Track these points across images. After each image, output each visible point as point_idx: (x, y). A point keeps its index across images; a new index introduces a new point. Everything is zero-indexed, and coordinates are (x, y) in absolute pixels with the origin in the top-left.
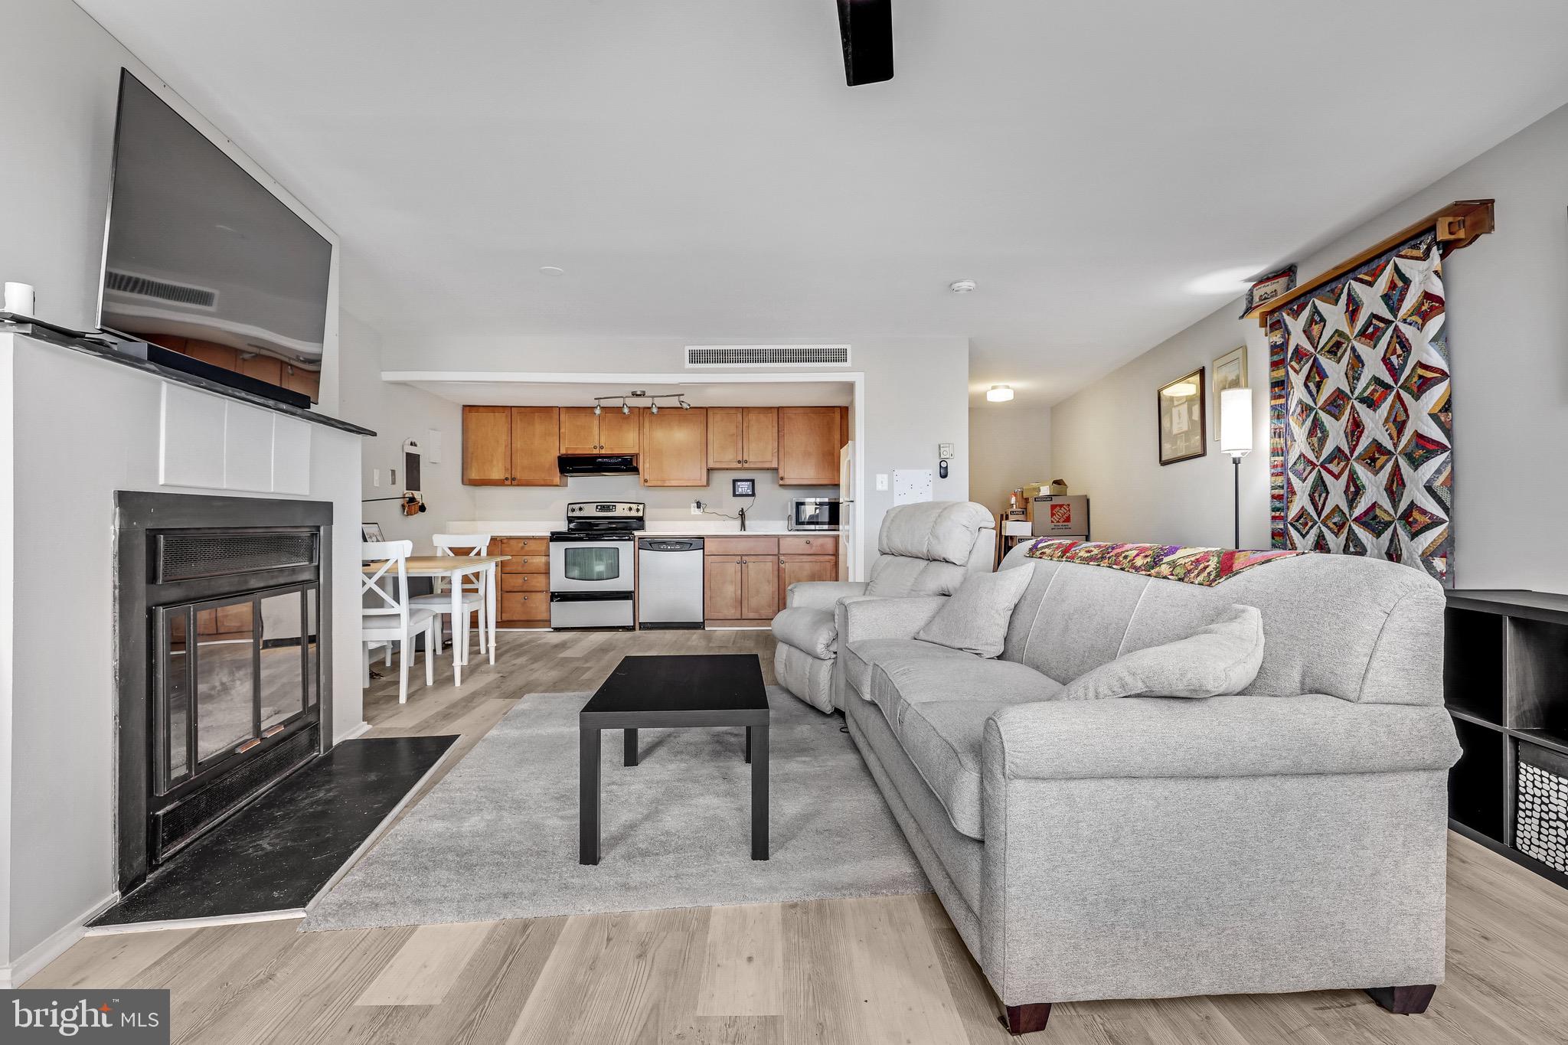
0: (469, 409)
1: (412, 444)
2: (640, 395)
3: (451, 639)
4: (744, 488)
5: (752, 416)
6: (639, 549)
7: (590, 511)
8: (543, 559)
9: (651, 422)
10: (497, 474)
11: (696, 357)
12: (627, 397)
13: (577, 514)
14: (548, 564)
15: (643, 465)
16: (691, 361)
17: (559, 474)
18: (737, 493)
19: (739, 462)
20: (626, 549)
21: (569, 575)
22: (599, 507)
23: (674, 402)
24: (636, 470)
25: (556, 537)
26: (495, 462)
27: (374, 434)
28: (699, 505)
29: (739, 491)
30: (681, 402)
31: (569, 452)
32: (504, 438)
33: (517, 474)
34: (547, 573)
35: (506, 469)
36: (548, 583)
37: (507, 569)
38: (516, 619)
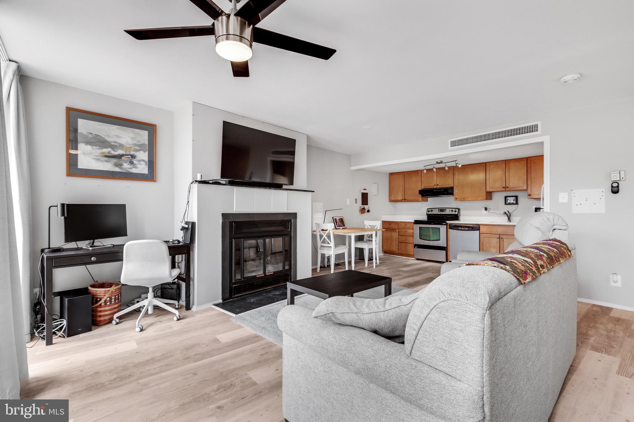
0: (391, 174)
1: (364, 189)
2: (440, 163)
3: (373, 257)
5: (512, 165)
6: (449, 228)
7: (436, 212)
8: (412, 231)
9: (458, 172)
10: (400, 198)
11: (454, 144)
12: (435, 164)
13: (430, 213)
14: (413, 233)
15: (455, 191)
16: (452, 146)
17: (421, 197)
18: (507, 203)
19: (504, 188)
20: (443, 228)
21: (421, 238)
22: (439, 210)
23: (453, 164)
24: (452, 194)
25: (417, 222)
26: (399, 193)
27: (314, 192)
28: (486, 209)
29: (509, 202)
30: (456, 164)
31: (425, 188)
32: (402, 184)
33: (407, 198)
34: (413, 236)
35: (403, 196)
36: (413, 240)
37: (400, 234)
38: (403, 253)
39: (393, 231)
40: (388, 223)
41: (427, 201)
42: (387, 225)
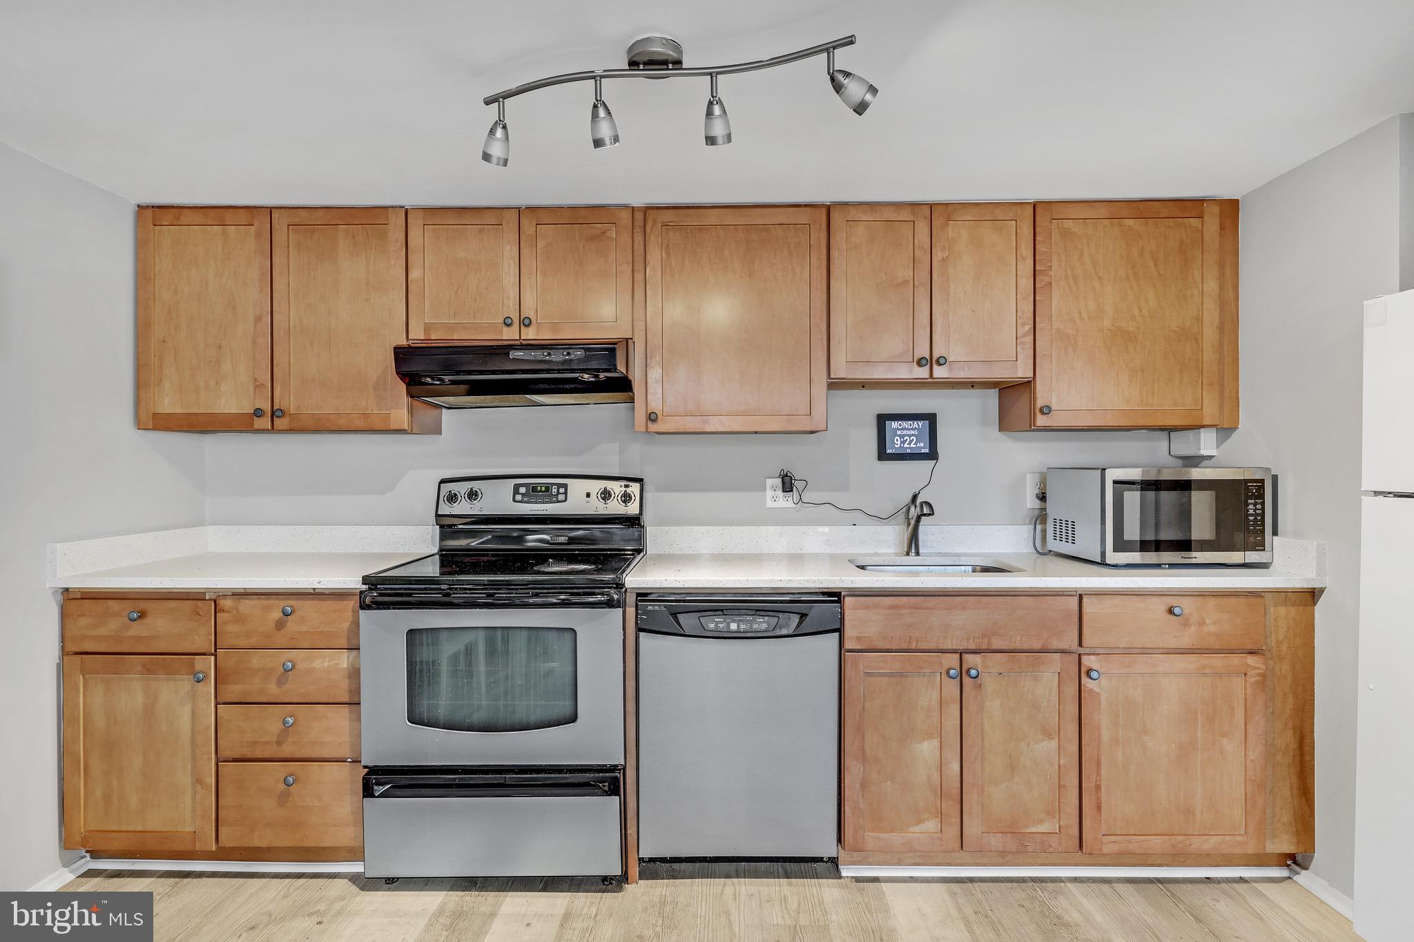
0: (158, 218)
4: (906, 437)
5: (960, 230)
6: (640, 630)
7: (500, 502)
8: (344, 660)
9: (667, 248)
10: (232, 402)
13: (463, 507)
14: (355, 674)
15: (645, 372)
17: (405, 399)
18: (889, 451)
19: (920, 363)
20: (602, 636)
21: (424, 710)
22: (523, 490)
24: (622, 385)
25: (383, 592)
26: (227, 367)
28: (787, 484)
29: (895, 444)
31: (433, 337)
32: (252, 298)
33: (289, 401)
34: (355, 704)
35: (258, 386)
36: (357, 736)
37: (234, 690)
38: (257, 842)
39: (171, 672)
40: (113, 605)
41: (438, 431)
42: (112, 626)
